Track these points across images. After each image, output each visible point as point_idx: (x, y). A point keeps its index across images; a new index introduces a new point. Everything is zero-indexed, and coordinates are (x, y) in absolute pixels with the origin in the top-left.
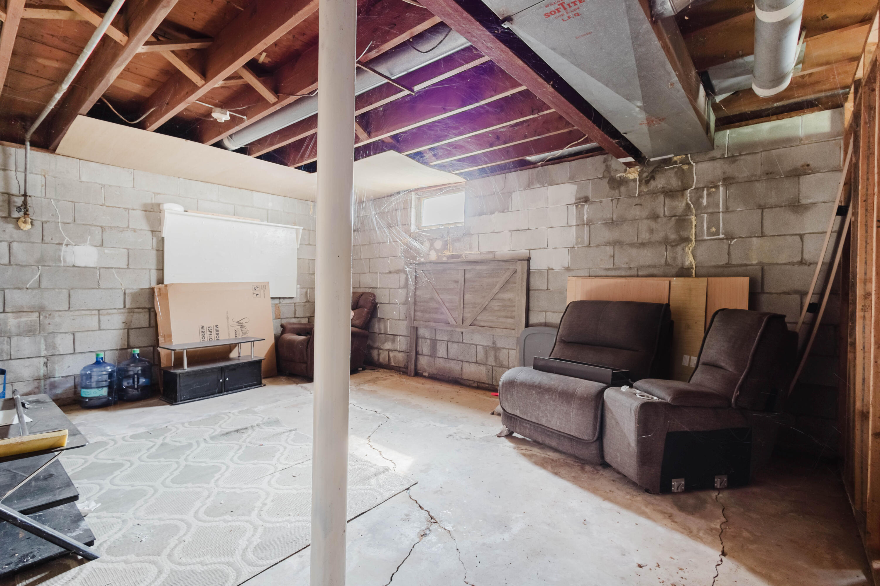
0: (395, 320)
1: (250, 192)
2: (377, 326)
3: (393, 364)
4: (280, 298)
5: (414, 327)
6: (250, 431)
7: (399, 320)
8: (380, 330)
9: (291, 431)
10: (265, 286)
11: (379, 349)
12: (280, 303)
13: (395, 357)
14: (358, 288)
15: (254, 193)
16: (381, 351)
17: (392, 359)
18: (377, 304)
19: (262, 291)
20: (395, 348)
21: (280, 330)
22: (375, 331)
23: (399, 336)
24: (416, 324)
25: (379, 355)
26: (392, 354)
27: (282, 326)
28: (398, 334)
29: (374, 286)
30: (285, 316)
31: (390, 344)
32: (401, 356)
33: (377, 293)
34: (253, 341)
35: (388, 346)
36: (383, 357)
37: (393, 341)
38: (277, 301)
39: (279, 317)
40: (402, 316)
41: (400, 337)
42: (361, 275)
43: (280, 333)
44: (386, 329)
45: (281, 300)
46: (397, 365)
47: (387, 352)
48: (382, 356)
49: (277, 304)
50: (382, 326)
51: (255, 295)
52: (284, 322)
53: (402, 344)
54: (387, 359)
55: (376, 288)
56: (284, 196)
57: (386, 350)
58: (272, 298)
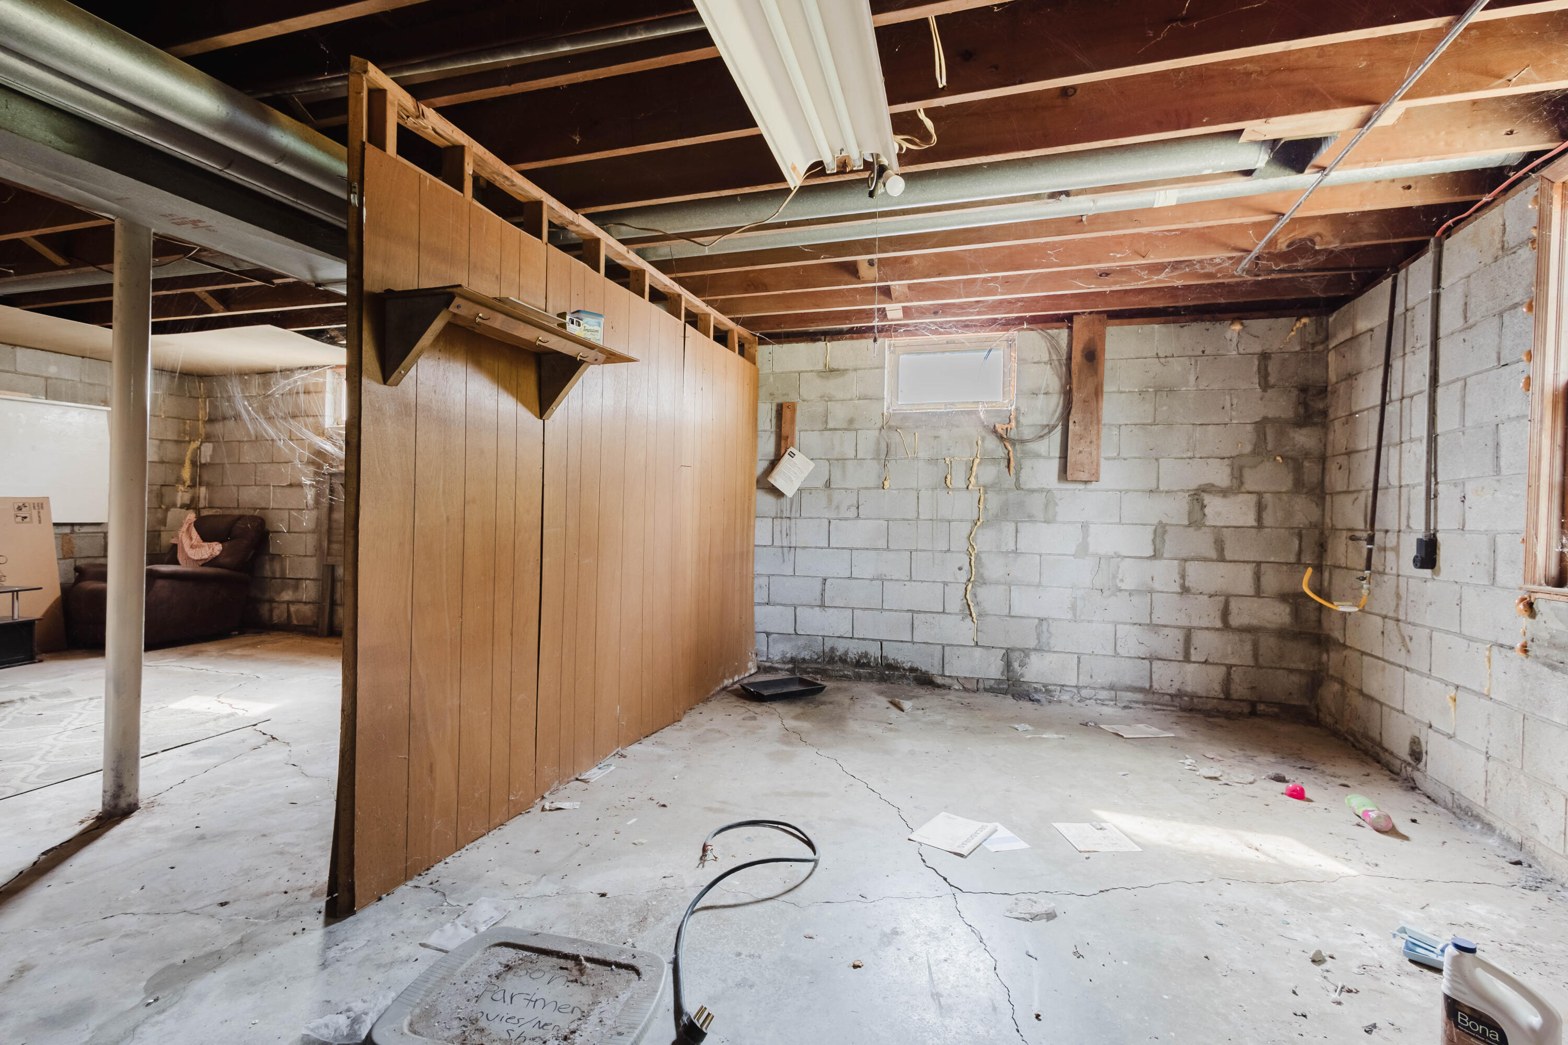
0: (299, 556)
1: (9, 348)
2: (268, 567)
3: (295, 622)
4: (72, 525)
5: (328, 566)
6: (18, 705)
7: (306, 556)
8: (273, 572)
9: (91, 699)
10: (41, 505)
11: (272, 601)
12: (73, 532)
13: (297, 611)
14: (234, 508)
15: (19, 352)
16: (274, 605)
17: (293, 616)
18: (268, 533)
19: (35, 513)
20: (299, 598)
21: (72, 576)
22: (265, 575)
23: (306, 579)
24: (330, 560)
25: (271, 611)
26: (293, 608)
27: (77, 569)
28: (304, 577)
29: (263, 505)
30: (83, 555)
31: (290, 593)
32: (307, 609)
33: (271, 516)
34: (17, 591)
35: (287, 596)
36: (279, 614)
37: (296, 588)
38: (67, 530)
39: (71, 555)
40: (310, 550)
41: (308, 582)
42: (240, 488)
43: (73, 581)
44: (283, 570)
45: (76, 528)
46: (302, 624)
47: (285, 606)
48: (276, 613)
49: (66, 534)
50: (277, 567)
51: (19, 519)
52: (81, 563)
53: (309, 591)
54: (285, 615)
55: (268, 509)
56: (83, 357)
57: (284, 602)
58: (55, 524)
